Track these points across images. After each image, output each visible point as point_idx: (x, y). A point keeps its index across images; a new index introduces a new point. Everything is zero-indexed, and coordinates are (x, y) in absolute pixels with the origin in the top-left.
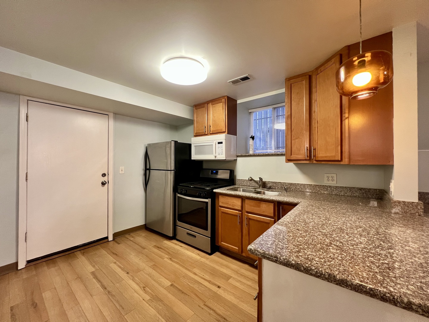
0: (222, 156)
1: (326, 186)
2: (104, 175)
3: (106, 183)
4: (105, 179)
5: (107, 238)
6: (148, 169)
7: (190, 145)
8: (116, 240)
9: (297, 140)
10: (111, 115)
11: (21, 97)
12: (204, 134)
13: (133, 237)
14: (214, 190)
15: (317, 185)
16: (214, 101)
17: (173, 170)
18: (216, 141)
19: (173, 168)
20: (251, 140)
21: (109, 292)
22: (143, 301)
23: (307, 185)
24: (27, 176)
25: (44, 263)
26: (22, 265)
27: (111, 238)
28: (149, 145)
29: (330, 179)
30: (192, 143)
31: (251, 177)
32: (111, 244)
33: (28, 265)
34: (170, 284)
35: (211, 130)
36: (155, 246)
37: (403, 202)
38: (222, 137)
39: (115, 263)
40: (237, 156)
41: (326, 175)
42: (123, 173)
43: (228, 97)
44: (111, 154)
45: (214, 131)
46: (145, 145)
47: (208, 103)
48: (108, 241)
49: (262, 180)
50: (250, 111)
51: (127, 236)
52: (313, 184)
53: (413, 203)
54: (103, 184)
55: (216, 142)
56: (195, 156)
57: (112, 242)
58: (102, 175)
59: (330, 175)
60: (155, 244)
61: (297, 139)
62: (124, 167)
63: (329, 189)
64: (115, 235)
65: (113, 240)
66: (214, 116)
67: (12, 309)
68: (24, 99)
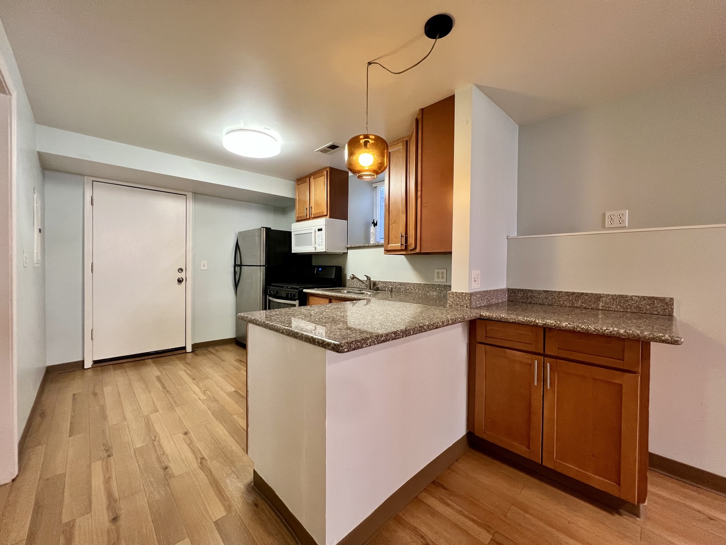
0: (322, 247)
1: (435, 285)
2: (181, 270)
3: (183, 279)
4: (182, 275)
5: (184, 348)
6: (238, 265)
7: (290, 233)
8: (196, 352)
9: (394, 225)
10: (190, 195)
11: (85, 177)
12: (305, 218)
13: (217, 351)
14: (304, 290)
15: (427, 285)
16: (316, 174)
17: (263, 266)
18: (315, 227)
19: (263, 263)
20: (372, 227)
21: (168, 391)
22: (199, 400)
23: (417, 284)
24: (92, 267)
25: (112, 366)
26: (88, 364)
27: (189, 349)
28: (240, 233)
29: (440, 275)
30: (292, 231)
31: (353, 275)
32: (189, 356)
33: (94, 366)
34: (233, 389)
35: (313, 213)
36: (238, 360)
37: (455, 292)
38: (321, 222)
39: (185, 371)
40: (348, 248)
41: (436, 271)
42: (206, 268)
43: (331, 169)
44: (190, 244)
45: (316, 214)
46: (236, 233)
47: (309, 176)
48: (186, 352)
49: (370, 279)
50: (374, 185)
51: (211, 349)
52: (423, 282)
53: (463, 293)
54: (180, 281)
55: (315, 229)
56: (296, 249)
57: (190, 354)
58: (179, 270)
59: (440, 271)
60: (238, 358)
61: (394, 223)
62: (206, 262)
63: (438, 289)
64: (195, 347)
65: (192, 352)
66: (315, 194)
67: (74, 395)
68: (88, 180)
